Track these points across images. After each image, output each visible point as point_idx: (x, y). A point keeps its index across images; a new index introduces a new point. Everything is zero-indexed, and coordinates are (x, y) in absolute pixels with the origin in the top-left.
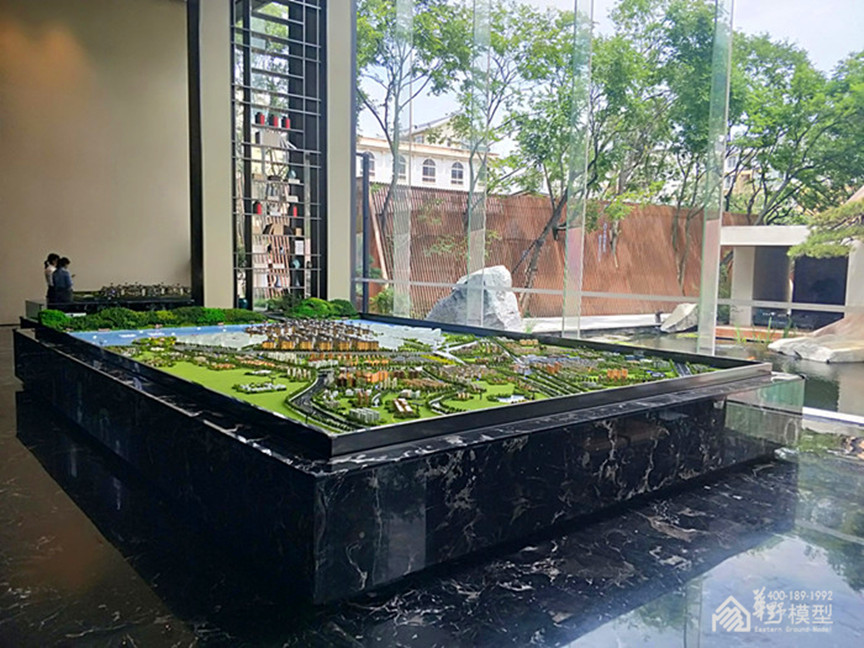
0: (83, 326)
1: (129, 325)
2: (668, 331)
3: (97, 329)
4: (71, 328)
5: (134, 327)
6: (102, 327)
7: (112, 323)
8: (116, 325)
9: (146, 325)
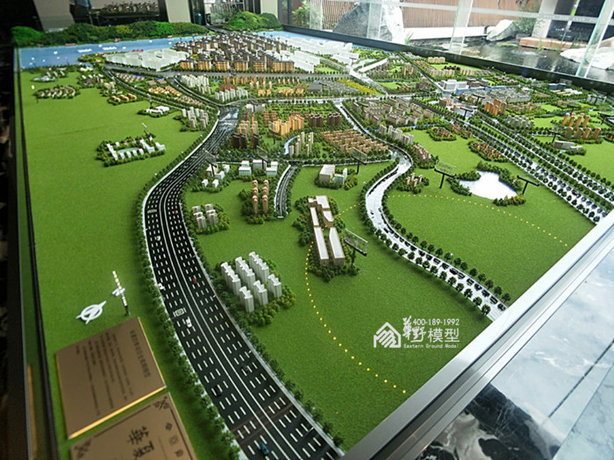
0: (51, 42)
1: (91, 40)
2: (491, 40)
3: (64, 44)
4: (41, 43)
5: (96, 42)
6: (68, 42)
7: (76, 39)
8: (81, 40)
9: (106, 39)
